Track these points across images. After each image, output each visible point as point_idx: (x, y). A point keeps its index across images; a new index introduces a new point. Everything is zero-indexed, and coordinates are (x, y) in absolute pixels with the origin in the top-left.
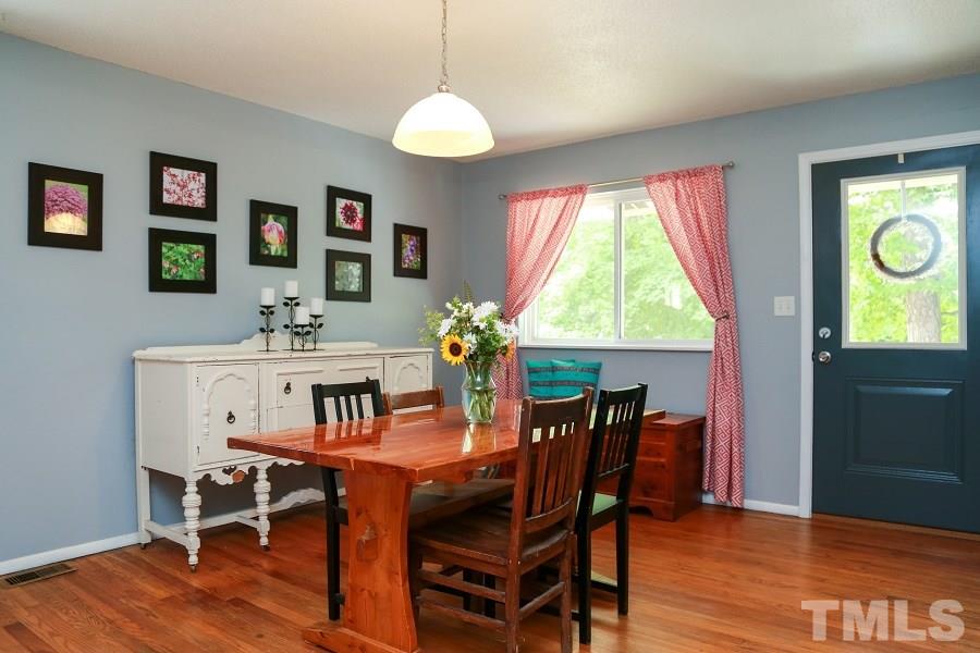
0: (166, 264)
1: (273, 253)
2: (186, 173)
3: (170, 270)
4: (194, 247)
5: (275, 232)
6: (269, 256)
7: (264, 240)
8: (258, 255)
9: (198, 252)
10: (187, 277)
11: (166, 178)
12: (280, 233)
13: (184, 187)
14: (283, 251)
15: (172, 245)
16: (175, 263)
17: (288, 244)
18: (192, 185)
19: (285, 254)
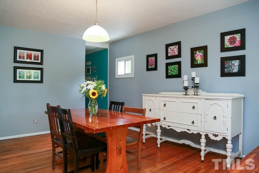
0: (169, 71)
1: (199, 63)
2: (173, 46)
3: (170, 72)
4: (176, 66)
5: (199, 56)
6: (197, 64)
7: (195, 59)
8: (194, 65)
9: (177, 67)
10: (174, 74)
11: (169, 50)
12: (201, 56)
13: (173, 50)
14: (202, 62)
15: (170, 66)
16: (171, 71)
17: (204, 59)
18: (175, 49)
19: (203, 63)
